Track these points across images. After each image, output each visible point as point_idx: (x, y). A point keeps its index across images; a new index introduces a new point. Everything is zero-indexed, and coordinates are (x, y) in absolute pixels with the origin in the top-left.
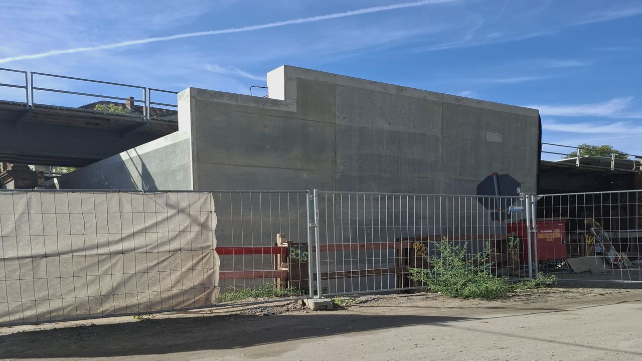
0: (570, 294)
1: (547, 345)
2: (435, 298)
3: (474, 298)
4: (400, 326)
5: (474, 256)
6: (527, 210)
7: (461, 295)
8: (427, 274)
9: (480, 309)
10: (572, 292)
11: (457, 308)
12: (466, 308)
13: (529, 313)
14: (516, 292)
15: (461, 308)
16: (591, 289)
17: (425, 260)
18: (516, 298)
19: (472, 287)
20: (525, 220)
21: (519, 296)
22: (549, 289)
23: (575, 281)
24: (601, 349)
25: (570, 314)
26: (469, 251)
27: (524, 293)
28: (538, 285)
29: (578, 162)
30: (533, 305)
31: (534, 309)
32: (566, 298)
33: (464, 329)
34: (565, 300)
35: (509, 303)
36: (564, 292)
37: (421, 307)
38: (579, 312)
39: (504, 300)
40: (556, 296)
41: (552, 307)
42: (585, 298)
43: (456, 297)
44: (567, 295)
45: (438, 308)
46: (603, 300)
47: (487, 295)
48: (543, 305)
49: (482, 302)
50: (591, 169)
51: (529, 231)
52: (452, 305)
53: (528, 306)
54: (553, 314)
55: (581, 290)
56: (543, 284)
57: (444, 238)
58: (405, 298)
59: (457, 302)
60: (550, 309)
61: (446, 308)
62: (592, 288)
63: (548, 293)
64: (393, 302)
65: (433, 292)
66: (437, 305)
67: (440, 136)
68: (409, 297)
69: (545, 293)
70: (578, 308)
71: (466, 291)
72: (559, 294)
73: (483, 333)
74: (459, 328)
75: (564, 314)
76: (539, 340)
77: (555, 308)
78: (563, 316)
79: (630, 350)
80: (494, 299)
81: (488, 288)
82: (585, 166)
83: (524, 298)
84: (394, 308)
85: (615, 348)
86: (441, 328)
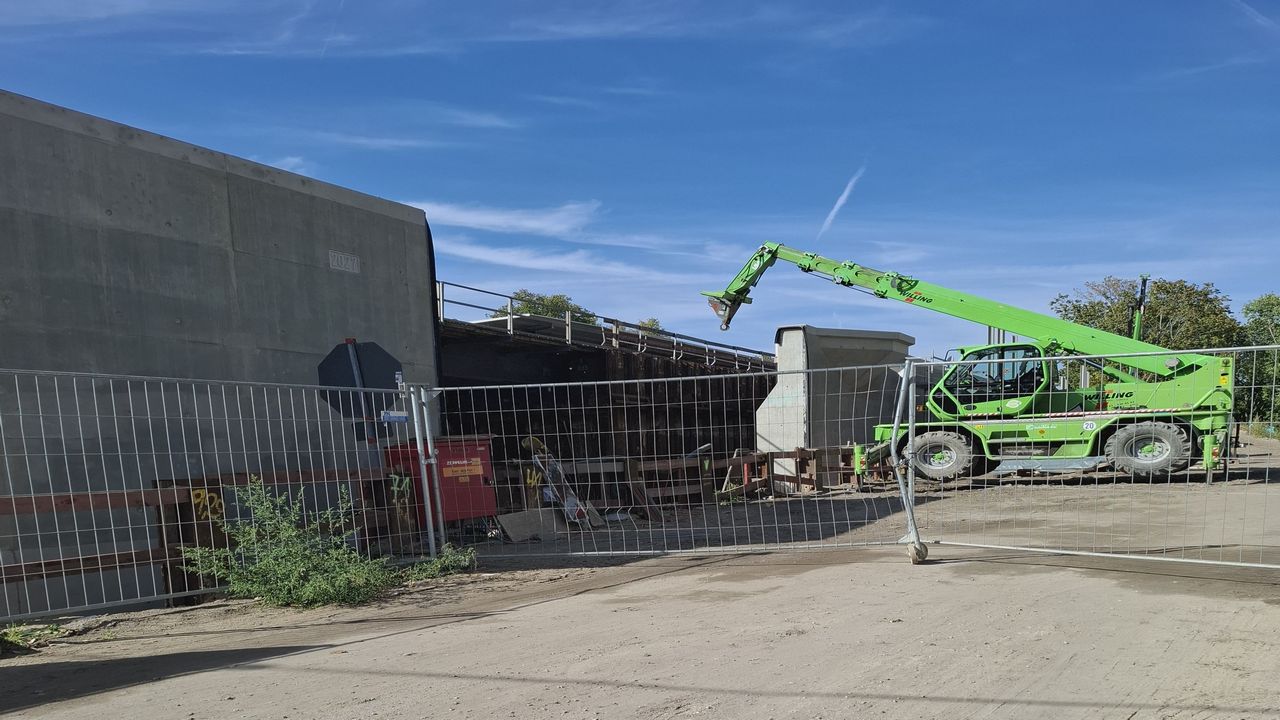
0: (501, 584)
1: (450, 683)
2: (245, 610)
3: (325, 604)
4: (160, 679)
5: (320, 517)
6: (415, 420)
7: (298, 600)
8: (226, 558)
9: (332, 627)
10: (504, 579)
11: (288, 628)
12: (305, 627)
13: (425, 625)
14: (407, 586)
15: (297, 627)
16: (536, 572)
17: (217, 529)
18: (405, 599)
19: (318, 583)
20: (413, 441)
21: (411, 593)
22: (465, 577)
23: (511, 558)
24: (541, 681)
25: (495, 621)
26: (310, 506)
27: (421, 588)
28: (445, 570)
29: (510, 326)
30: (435, 609)
31: (436, 617)
32: (493, 590)
33: (298, 669)
34: (491, 596)
35: (392, 609)
36: (491, 579)
37: (212, 633)
38: (511, 616)
39: (383, 605)
40: (476, 589)
41: (469, 611)
42: (525, 588)
43: (288, 605)
44: (496, 585)
45: (250, 631)
46: (553, 591)
47: (351, 597)
48: (452, 608)
49: (341, 611)
50: (533, 340)
51: (423, 462)
52: (280, 622)
53: (425, 612)
54: (466, 624)
55: (519, 574)
56: (453, 567)
57: (254, 478)
58: (179, 616)
59: (290, 616)
60: (463, 615)
61: (265, 629)
62: (537, 569)
63: (464, 583)
64: (151, 627)
65: (240, 598)
66: (248, 626)
67: (230, 249)
68: (188, 614)
69: (459, 584)
70: (511, 608)
71: (308, 591)
72: (482, 586)
73: (334, 675)
74: (289, 669)
75: (486, 622)
76: (438, 676)
77: (472, 611)
78: (484, 627)
79: (585, 677)
80: (362, 603)
81: (350, 582)
82: (523, 333)
83: (419, 596)
84: (152, 640)
85: (562, 678)
86: (251, 673)
